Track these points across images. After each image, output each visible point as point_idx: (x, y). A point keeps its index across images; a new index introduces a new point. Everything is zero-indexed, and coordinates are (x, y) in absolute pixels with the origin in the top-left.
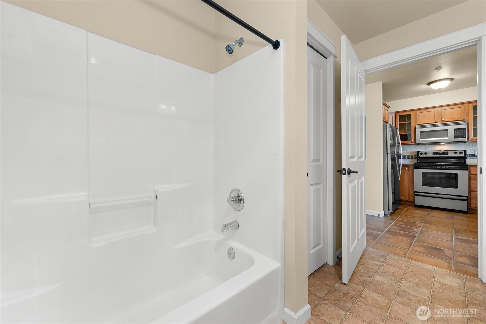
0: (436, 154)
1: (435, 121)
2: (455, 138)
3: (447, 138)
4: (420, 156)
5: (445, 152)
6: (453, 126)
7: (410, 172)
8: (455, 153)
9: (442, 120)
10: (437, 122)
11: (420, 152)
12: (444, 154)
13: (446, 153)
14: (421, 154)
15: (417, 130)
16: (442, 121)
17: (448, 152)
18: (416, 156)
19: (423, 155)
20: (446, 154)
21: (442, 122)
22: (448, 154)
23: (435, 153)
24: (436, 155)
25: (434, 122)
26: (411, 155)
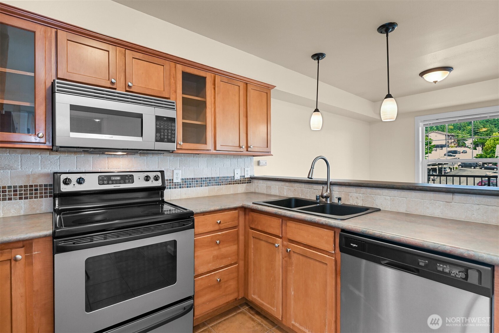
0: (105, 182)
1: (112, 83)
2: (156, 141)
3: (139, 139)
4: (64, 188)
5: (127, 175)
6: (152, 109)
7: (38, 266)
8: (147, 179)
9: (129, 86)
10: (115, 89)
11: (63, 177)
12: (125, 183)
13: (129, 179)
14: (67, 182)
15: (59, 97)
16: (128, 89)
17: (132, 176)
18: (46, 189)
19: (71, 185)
20: (129, 182)
21: (127, 91)
22: (133, 182)
23: (105, 179)
24: (108, 184)
25: (109, 85)
26: (31, 186)
